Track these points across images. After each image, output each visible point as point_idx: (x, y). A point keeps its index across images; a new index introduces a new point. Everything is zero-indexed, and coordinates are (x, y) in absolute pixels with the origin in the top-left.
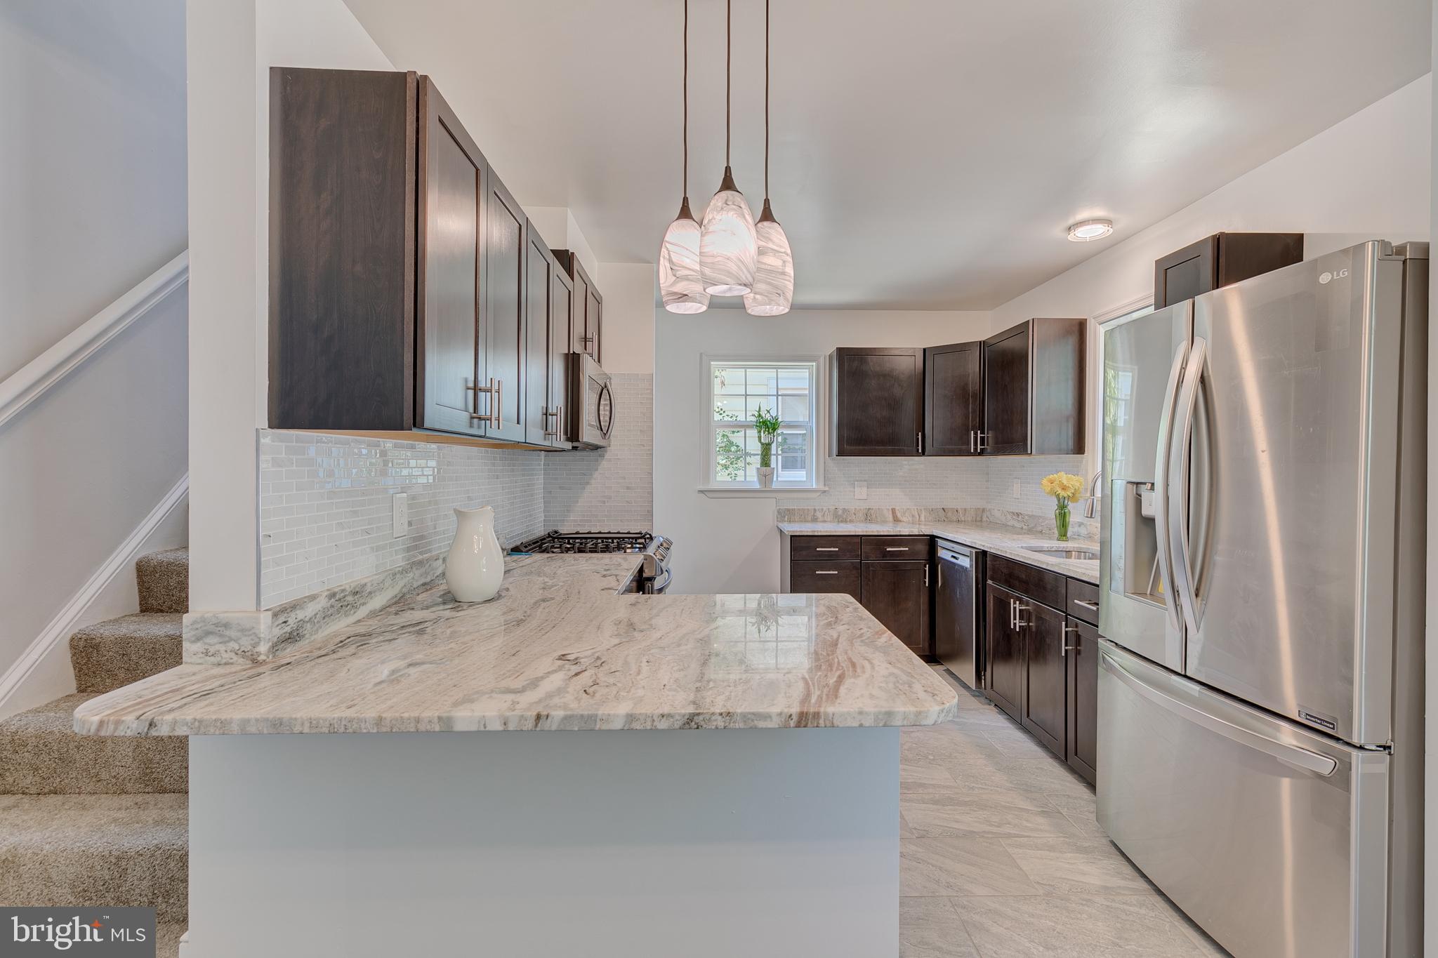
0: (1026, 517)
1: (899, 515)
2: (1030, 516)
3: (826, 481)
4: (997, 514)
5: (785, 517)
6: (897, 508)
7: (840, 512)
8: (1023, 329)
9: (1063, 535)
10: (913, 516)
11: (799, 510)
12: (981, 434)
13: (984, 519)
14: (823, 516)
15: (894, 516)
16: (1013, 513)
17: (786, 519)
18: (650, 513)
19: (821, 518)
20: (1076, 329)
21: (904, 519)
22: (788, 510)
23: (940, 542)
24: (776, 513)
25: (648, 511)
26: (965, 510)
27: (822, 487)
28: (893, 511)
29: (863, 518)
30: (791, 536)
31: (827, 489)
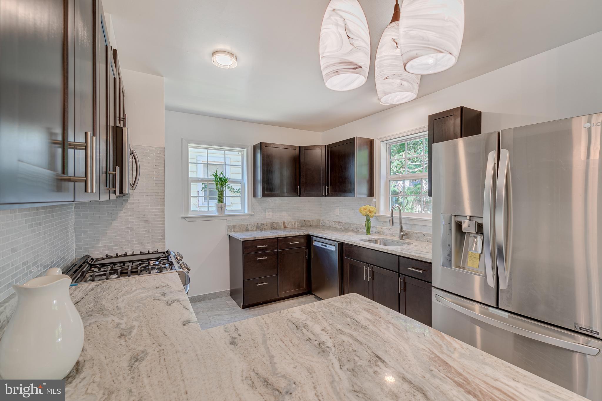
0: (344, 224)
1: (286, 225)
2: (346, 223)
3: (253, 209)
4: (327, 222)
5: (232, 229)
6: (285, 221)
7: (260, 225)
8: (351, 142)
9: (368, 232)
10: (292, 225)
11: (239, 225)
12: (327, 187)
13: (320, 224)
14: (252, 227)
15: (284, 226)
16: (336, 222)
17: (233, 230)
18: (164, 237)
19: (250, 229)
20: (369, 143)
21: (289, 226)
22: (234, 226)
23: (314, 238)
24: (227, 227)
25: (162, 236)
26: (313, 220)
27: (250, 213)
28: (284, 223)
29: (270, 228)
30: (243, 241)
31: (253, 214)
